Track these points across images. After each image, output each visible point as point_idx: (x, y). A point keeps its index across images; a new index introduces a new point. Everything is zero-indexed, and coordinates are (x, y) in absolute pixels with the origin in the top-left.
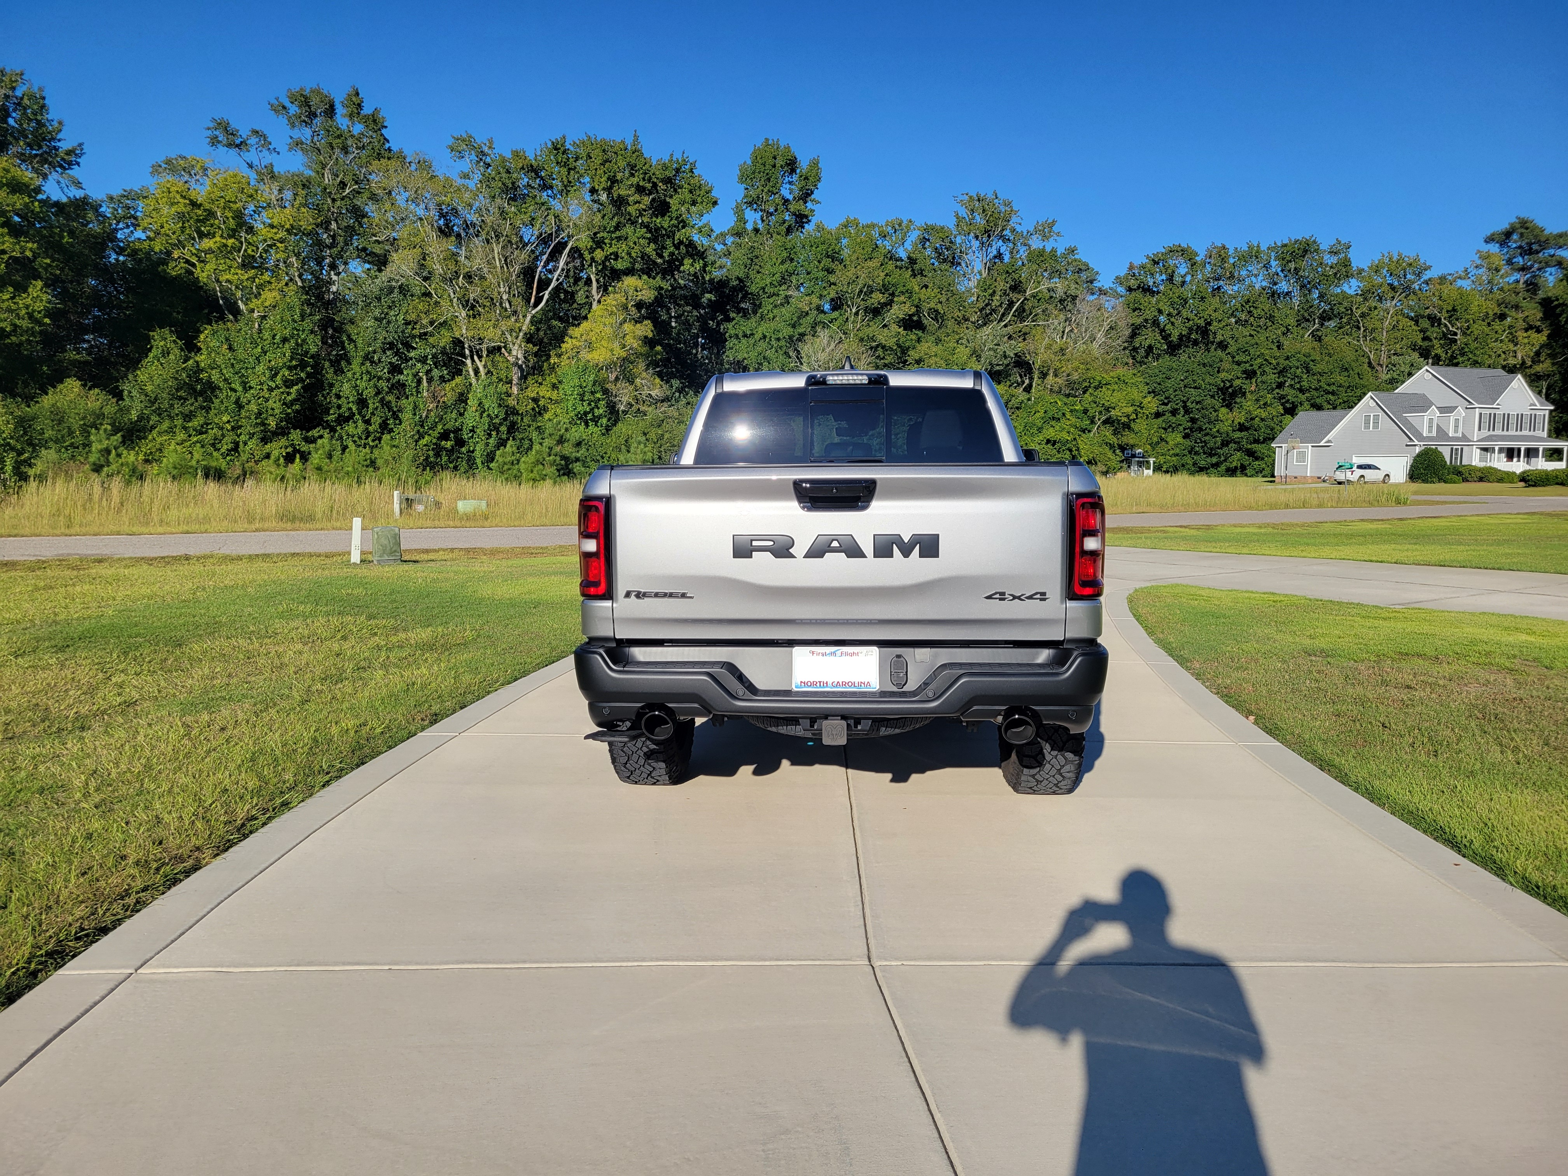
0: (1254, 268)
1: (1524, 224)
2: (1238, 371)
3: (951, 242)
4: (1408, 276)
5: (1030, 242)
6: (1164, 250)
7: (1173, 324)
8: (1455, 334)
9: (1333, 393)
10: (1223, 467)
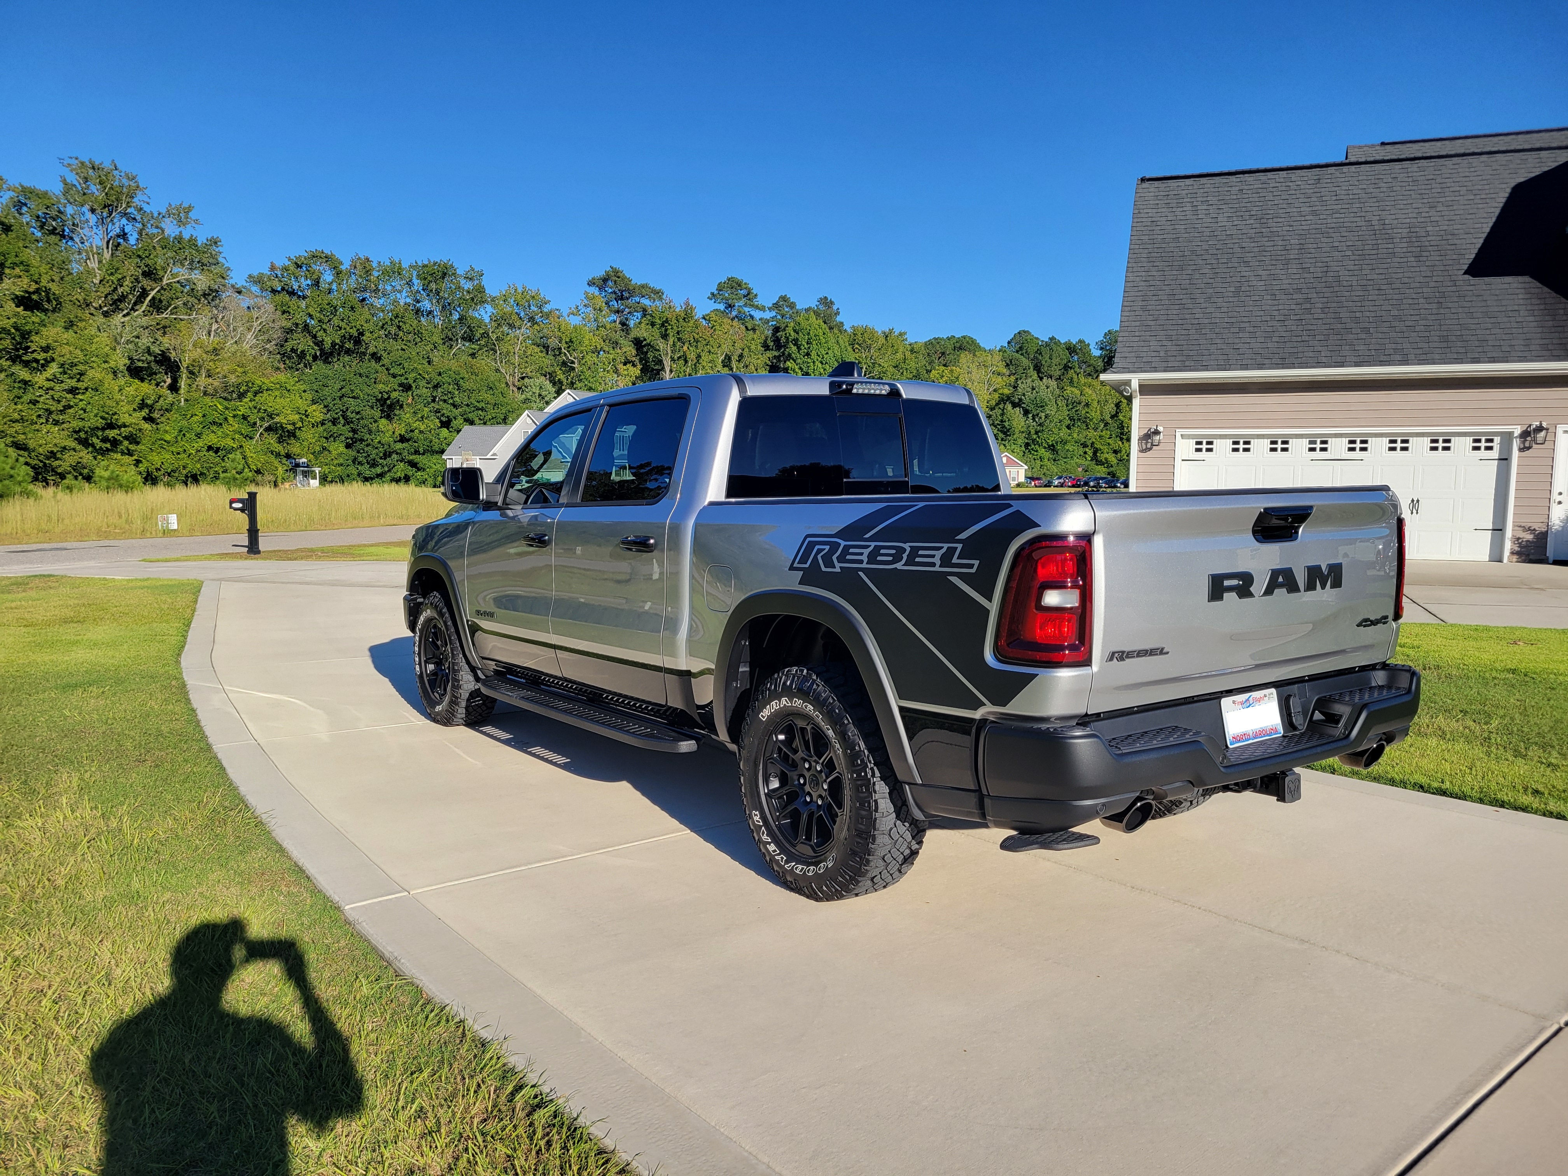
0: (397, 283)
2: (394, 383)
4: (532, 307)
5: (163, 225)
6: (306, 254)
7: (325, 330)
8: (573, 362)
9: (482, 409)
10: (388, 477)
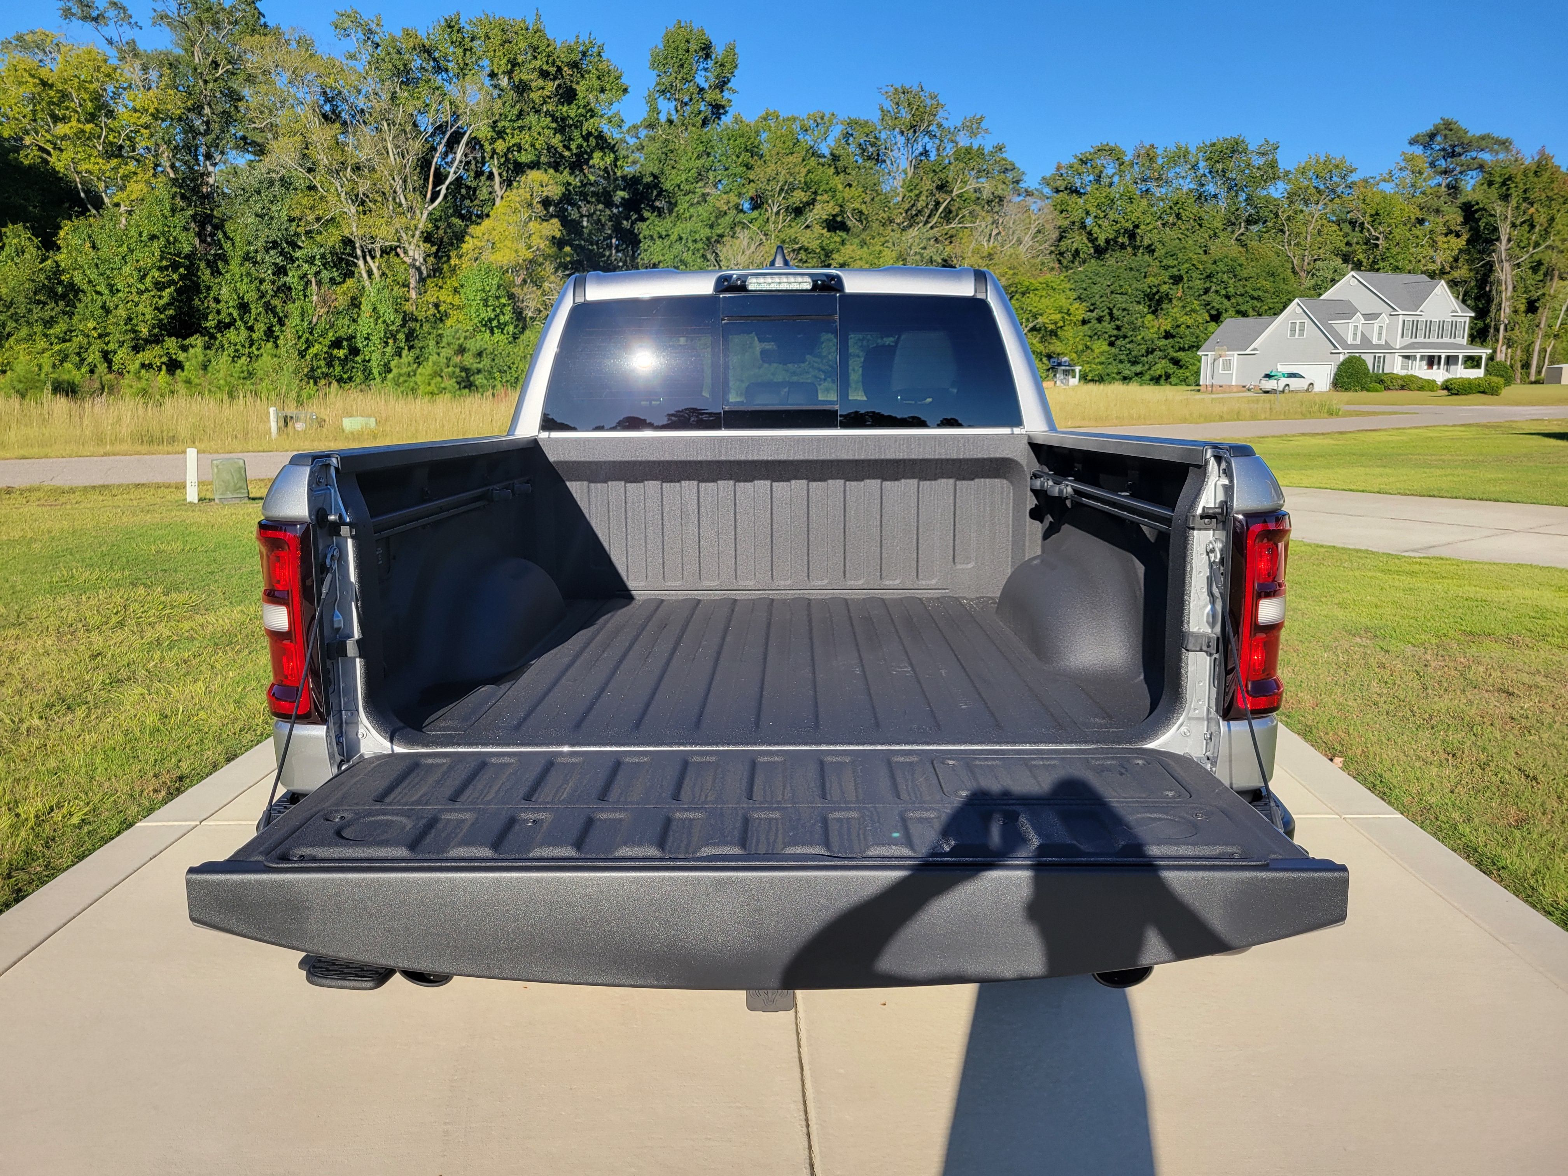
0: (1183, 169)
1: (1448, 125)
2: (1165, 275)
3: (876, 138)
4: (1335, 179)
5: (958, 139)
6: (1092, 150)
7: (1100, 226)
8: (1377, 239)
9: (1258, 299)
10: (1147, 377)
